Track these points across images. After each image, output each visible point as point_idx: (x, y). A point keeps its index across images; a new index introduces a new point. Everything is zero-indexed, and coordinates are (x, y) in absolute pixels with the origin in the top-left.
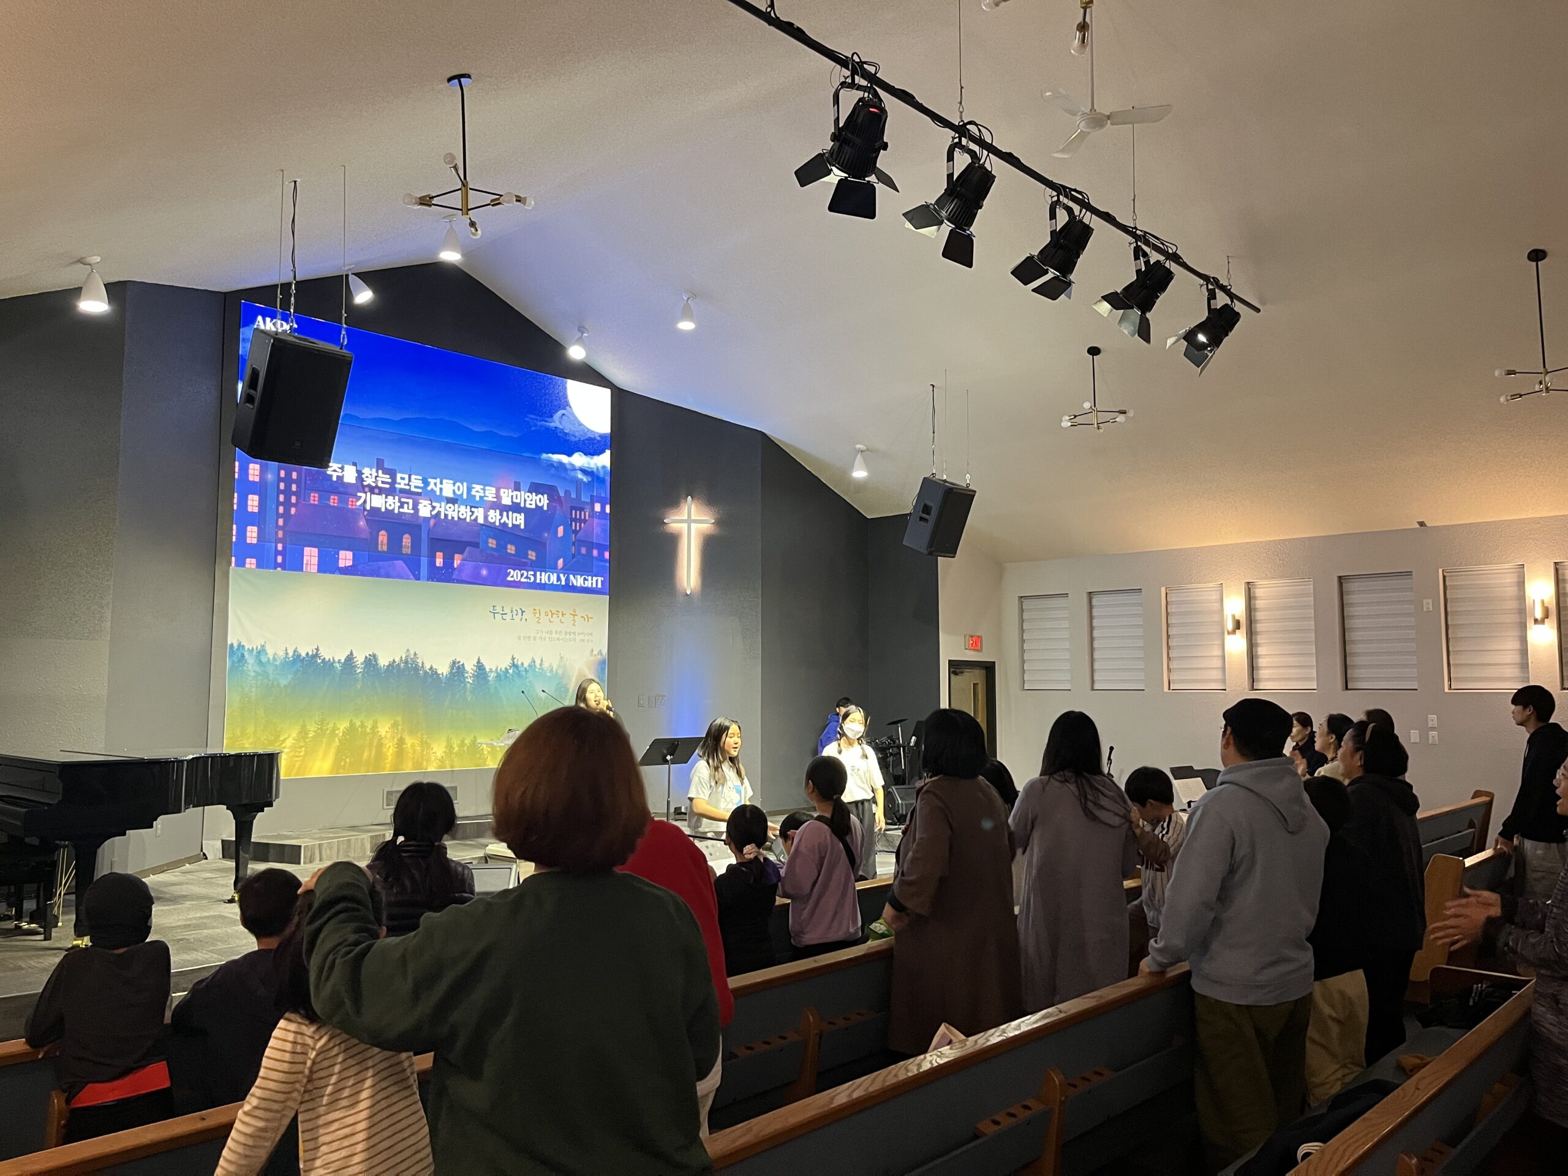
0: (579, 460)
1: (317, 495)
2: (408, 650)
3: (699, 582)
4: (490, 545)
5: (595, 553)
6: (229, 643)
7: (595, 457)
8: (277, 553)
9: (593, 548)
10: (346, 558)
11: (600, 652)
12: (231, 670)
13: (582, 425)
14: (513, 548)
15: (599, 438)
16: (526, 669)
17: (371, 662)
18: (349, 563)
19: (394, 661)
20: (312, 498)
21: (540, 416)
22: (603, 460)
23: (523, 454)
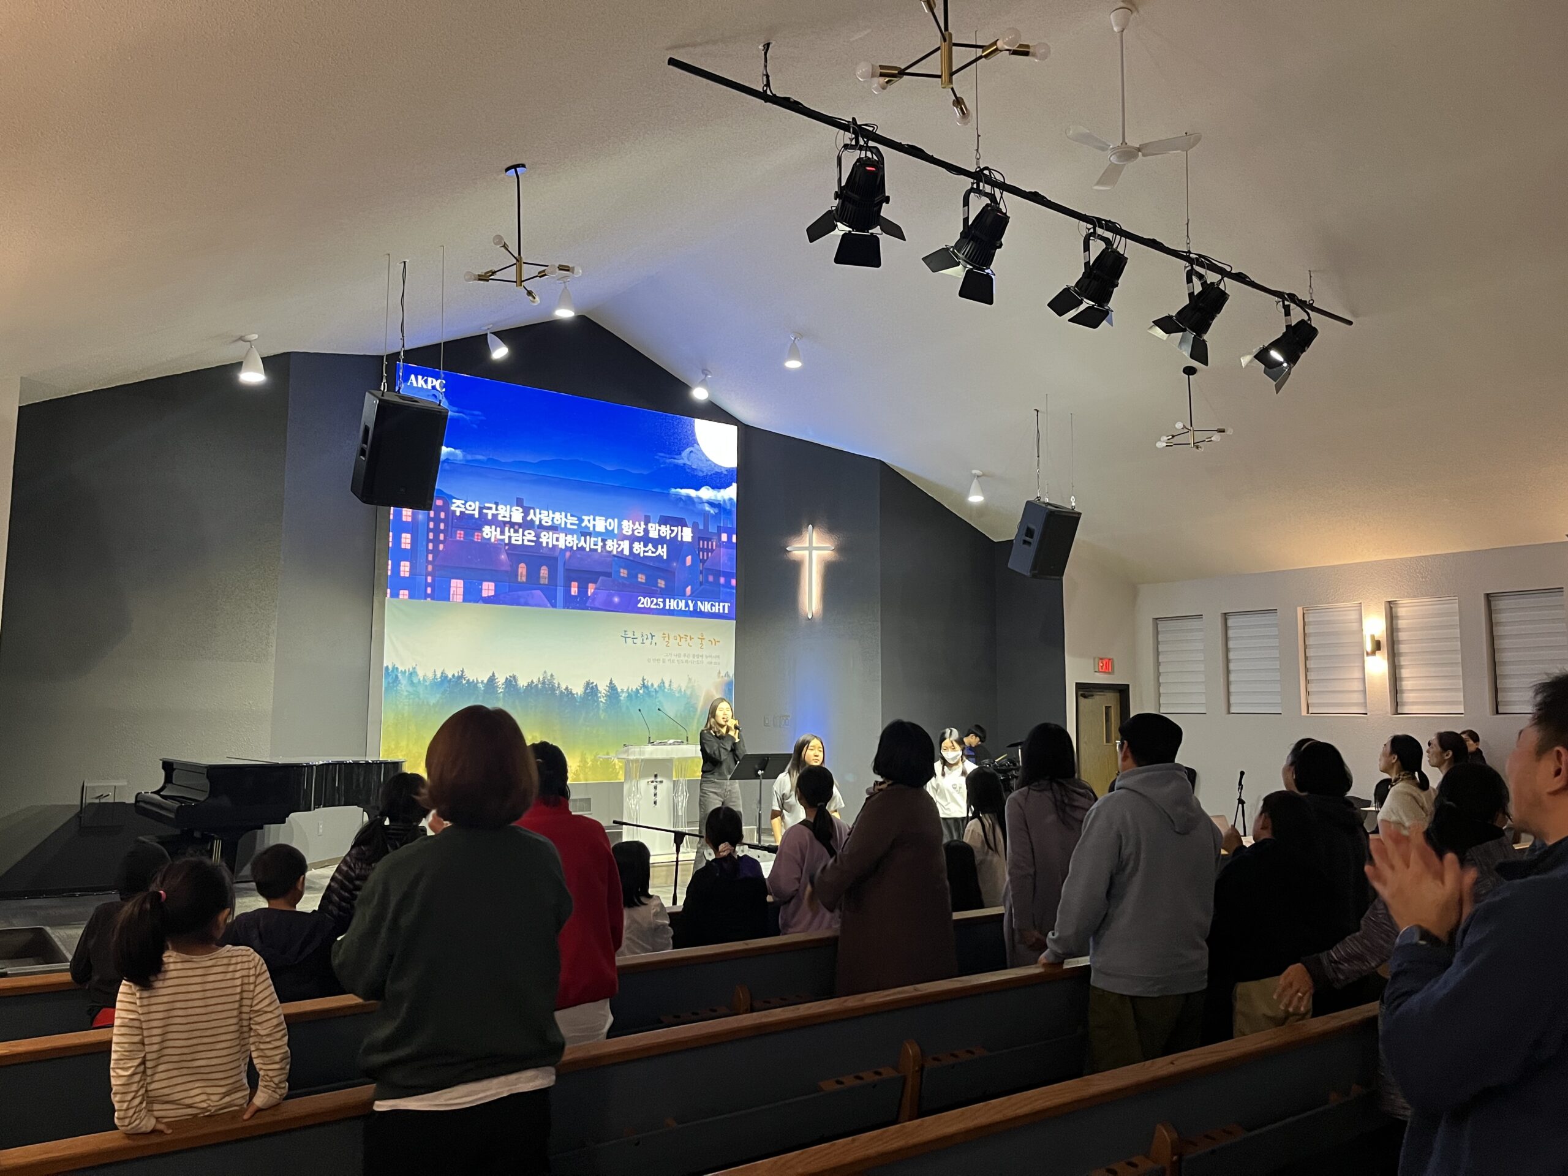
0: (706, 493)
1: (462, 532)
2: (545, 672)
3: (821, 607)
4: (622, 575)
5: (722, 580)
6: (385, 665)
7: (722, 490)
8: (427, 585)
9: (720, 576)
10: (488, 589)
11: (727, 674)
12: (386, 689)
13: (709, 460)
14: (644, 577)
15: (726, 473)
16: (655, 689)
17: (511, 682)
18: (492, 593)
19: (532, 682)
20: (458, 535)
21: (668, 454)
22: (730, 493)
23: (654, 490)
